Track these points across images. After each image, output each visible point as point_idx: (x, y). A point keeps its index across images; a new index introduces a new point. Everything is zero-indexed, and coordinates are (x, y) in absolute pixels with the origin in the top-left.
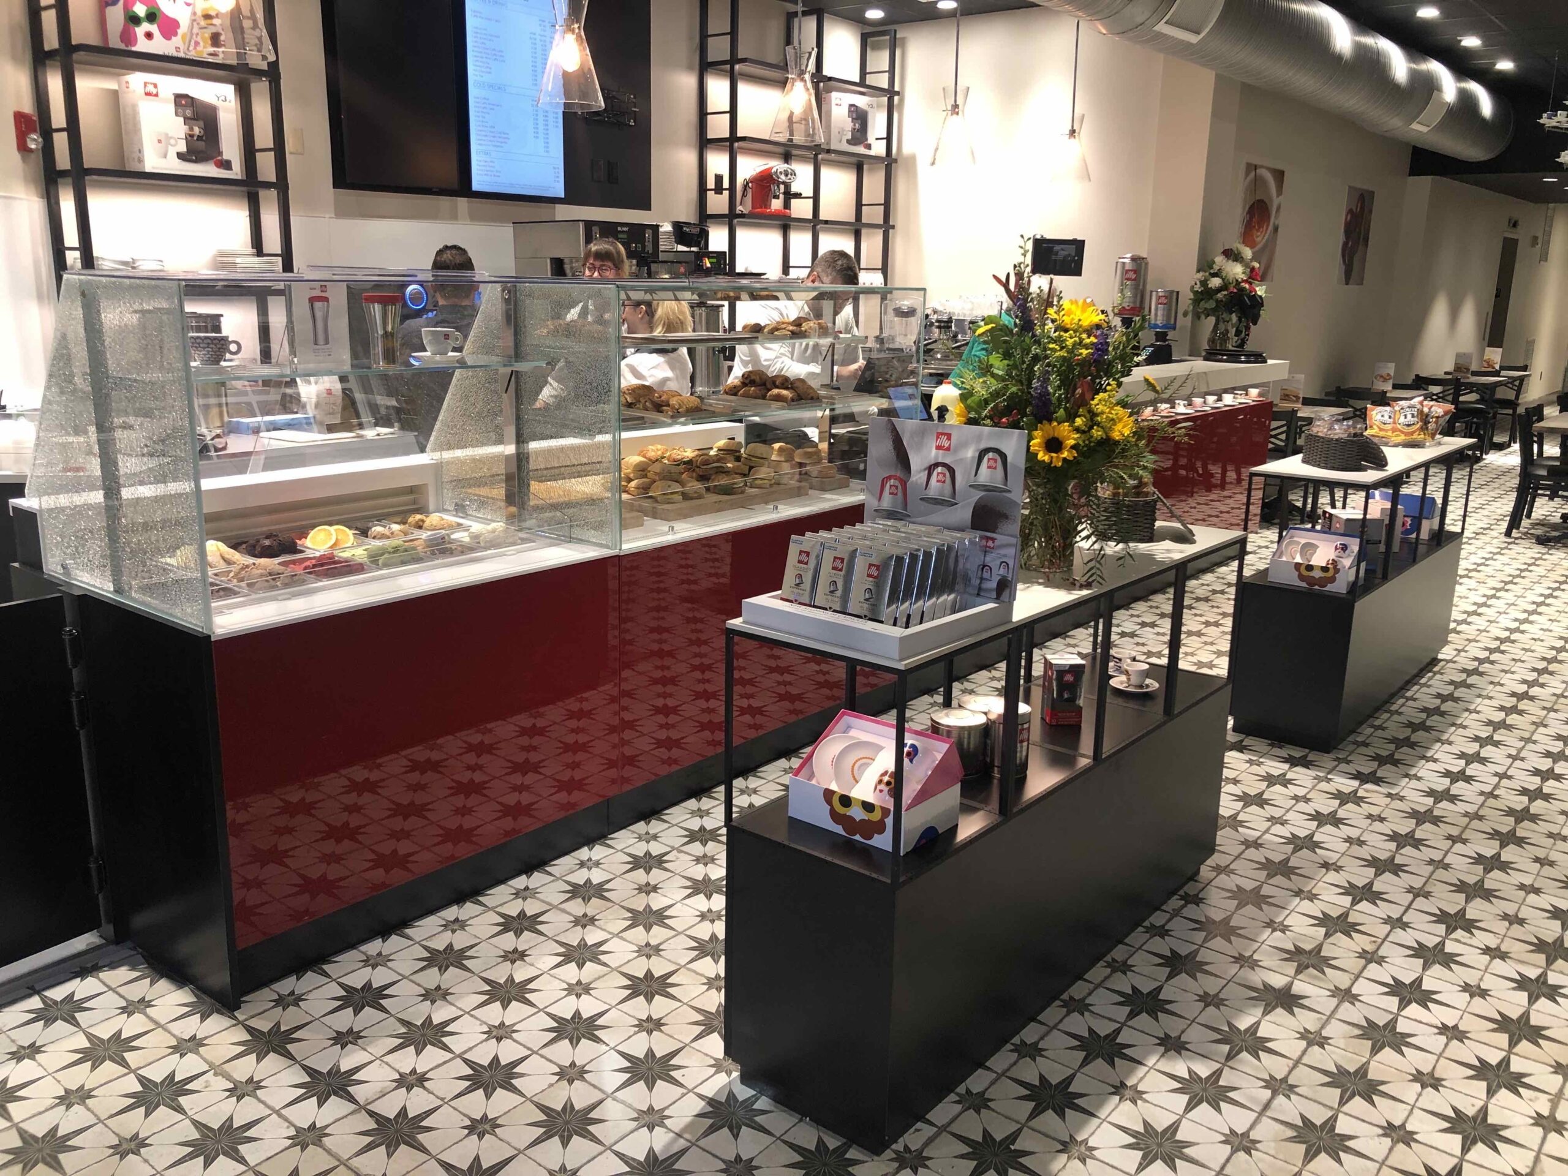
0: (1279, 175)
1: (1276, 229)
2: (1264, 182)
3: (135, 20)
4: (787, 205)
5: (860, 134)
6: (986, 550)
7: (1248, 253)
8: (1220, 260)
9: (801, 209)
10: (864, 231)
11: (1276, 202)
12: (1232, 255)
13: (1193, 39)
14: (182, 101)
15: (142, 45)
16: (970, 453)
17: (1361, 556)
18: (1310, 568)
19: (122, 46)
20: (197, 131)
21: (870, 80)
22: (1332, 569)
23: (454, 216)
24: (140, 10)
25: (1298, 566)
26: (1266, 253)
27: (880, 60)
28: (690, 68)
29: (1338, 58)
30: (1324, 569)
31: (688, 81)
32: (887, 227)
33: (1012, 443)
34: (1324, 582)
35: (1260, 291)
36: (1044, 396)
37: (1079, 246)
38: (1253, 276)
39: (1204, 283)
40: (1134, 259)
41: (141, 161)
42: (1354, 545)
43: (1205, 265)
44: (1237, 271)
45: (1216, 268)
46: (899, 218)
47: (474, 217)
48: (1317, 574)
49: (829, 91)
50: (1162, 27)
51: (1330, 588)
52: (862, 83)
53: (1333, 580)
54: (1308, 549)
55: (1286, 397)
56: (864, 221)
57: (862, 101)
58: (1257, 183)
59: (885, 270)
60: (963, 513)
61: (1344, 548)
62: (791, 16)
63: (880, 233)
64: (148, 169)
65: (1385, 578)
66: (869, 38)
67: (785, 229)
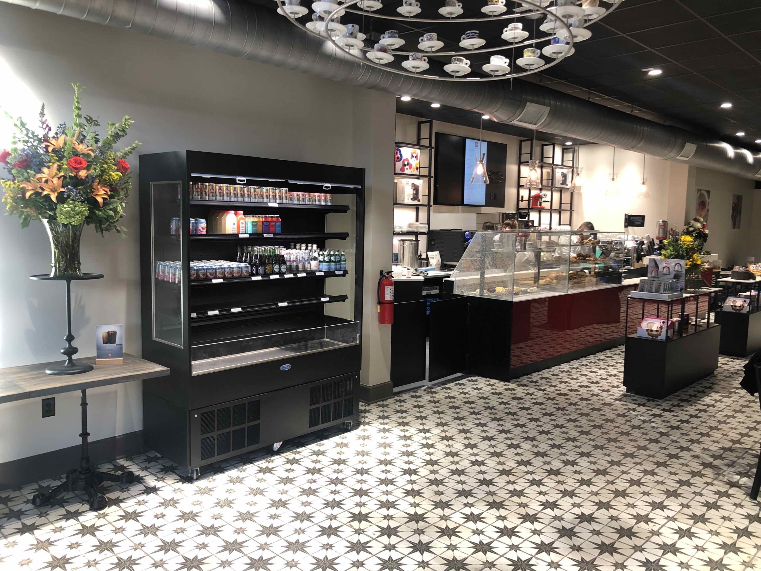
0: (708, 192)
1: (708, 210)
2: (704, 196)
3: (405, 165)
4: (540, 205)
5: (564, 182)
6: (678, 283)
7: (702, 220)
8: (692, 222)
9: (547, 206)
10: (562, 212)
11: (708, 201)
12: (696, 220)
13: (686, 159)
14: (413, 185)
15: (406, 172)
16: (673, 264)
17: (749, 304)
18: (735, 306)
19: (401, 172)
20: (415, 192)
21: (565, 163)
22: (741, 307)
23: (458, 212)
24: (406, 163)
25: (732, 306)
26: (706, 218)
27: (569, 156)
28: (516, 164)
29: (730, 159)
30: (740, 307)
31: (514, 168)
32: (571, 210)
33: (682, 262)
34: (740, 310)
35: (707, 232)
36: (683, 255)
37: (643, 217)
38: (704, 227)
39: (687, 229)
40: (663, 222)
41: (403, 201)
42: (748, 301)
43: (687, 223)
44: (699, 225)
45: (691, 224)
46: (575, 207)
47: (463, 212)
48: (738, 308)
49: (556, 168)
50: (679, 157)
51: (742, 312)
52: (562, 165)
53: (742, 309)
54: (734, 302)
55: (715, 268)
56: (562, 208)
57: (565, 171)
58: (701, 196)
59: (570, 224)
60: (672, 276)
61: (745, 301)
62: (543, 146)
63: (569, 213)
64: (405, 203)
65: (757, 310)
66: (565, 150)
67: (540, 212)
